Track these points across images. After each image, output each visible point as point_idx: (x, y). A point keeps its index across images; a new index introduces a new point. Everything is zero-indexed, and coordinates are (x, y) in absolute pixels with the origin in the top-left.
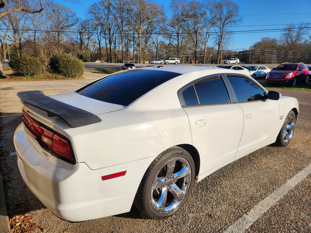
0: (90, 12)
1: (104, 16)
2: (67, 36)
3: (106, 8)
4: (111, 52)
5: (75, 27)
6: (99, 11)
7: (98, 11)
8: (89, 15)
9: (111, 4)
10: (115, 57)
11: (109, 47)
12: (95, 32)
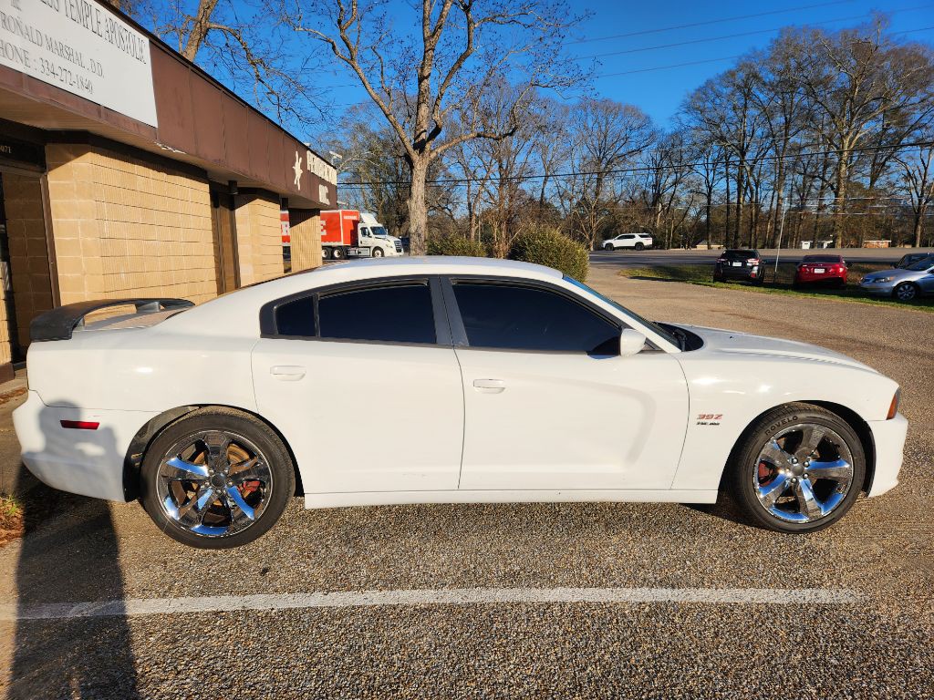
0: (690, 108)
1: (732, 114)
2: (624, 182)
3: (739, 87)
4: (738, 215)
5: (645, 155)
6: (718, 101)
7: (713, 101)
8: (685, 118)
9: (755, 76)
10: (751, 230)
11: (735, 201)
12: (701, 162)
